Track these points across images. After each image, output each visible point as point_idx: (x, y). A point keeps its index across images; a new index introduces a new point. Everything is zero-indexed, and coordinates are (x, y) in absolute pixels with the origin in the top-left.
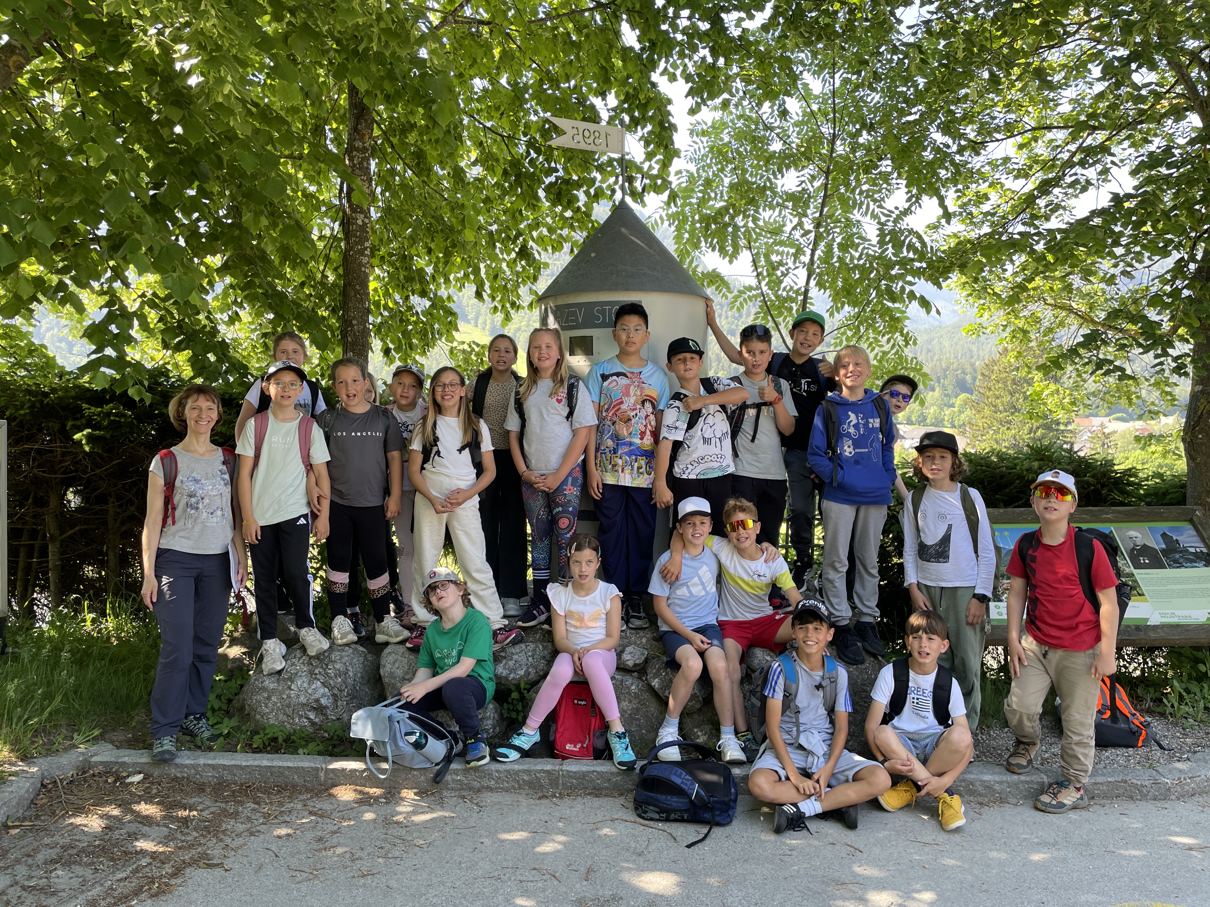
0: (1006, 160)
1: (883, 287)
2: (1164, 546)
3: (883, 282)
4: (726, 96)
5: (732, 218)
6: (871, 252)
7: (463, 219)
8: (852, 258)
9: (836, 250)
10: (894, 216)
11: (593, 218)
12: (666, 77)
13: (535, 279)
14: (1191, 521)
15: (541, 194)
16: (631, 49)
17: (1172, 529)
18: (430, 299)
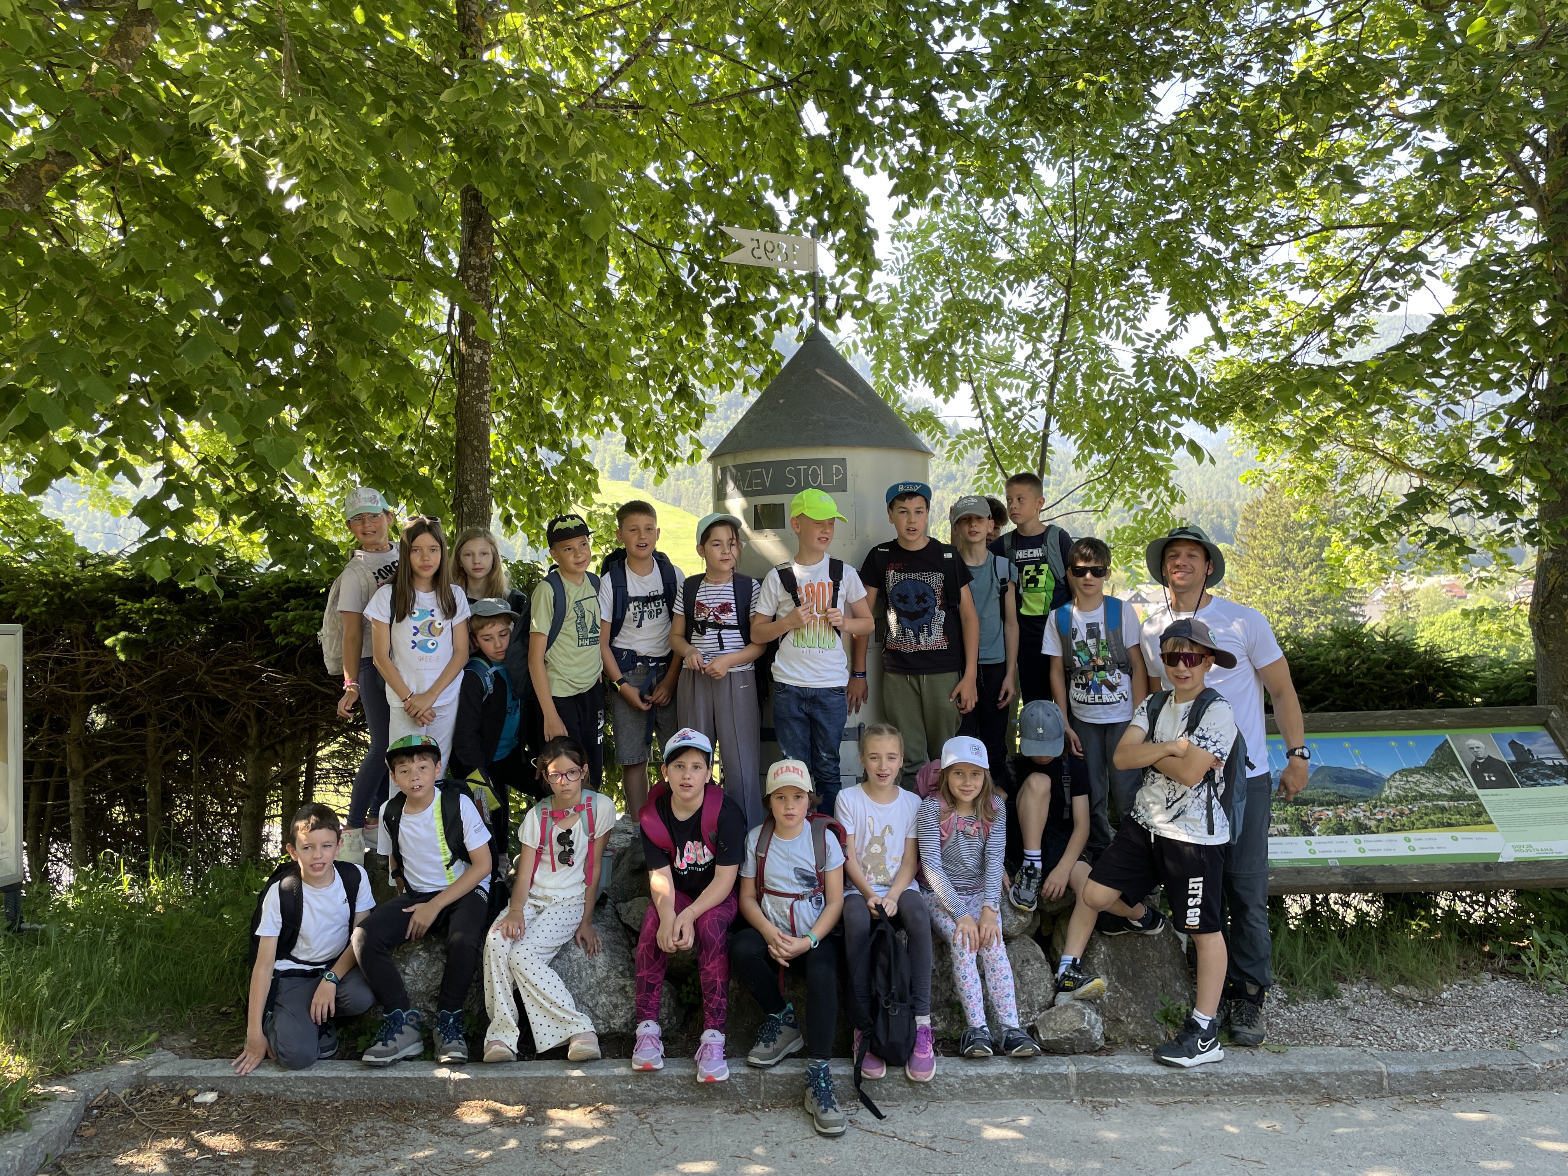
0: (1289, 266)
1: (1141, 429)
2: (1513, 758)
3: (1142, 422)
4: (936, 191)
5: (949, 345)
6: (1123, 384)
7: (607, 353)
8: (1101, 392)
9: (1079, 382)
10: (1154, 340)
11: (773, 349)
12: (862, 169)
13: (698, 425)
14: (1545, 725)
15: (707, 319)
16: (820, 137)
17: (1524, 736)
18: (563, 452)
